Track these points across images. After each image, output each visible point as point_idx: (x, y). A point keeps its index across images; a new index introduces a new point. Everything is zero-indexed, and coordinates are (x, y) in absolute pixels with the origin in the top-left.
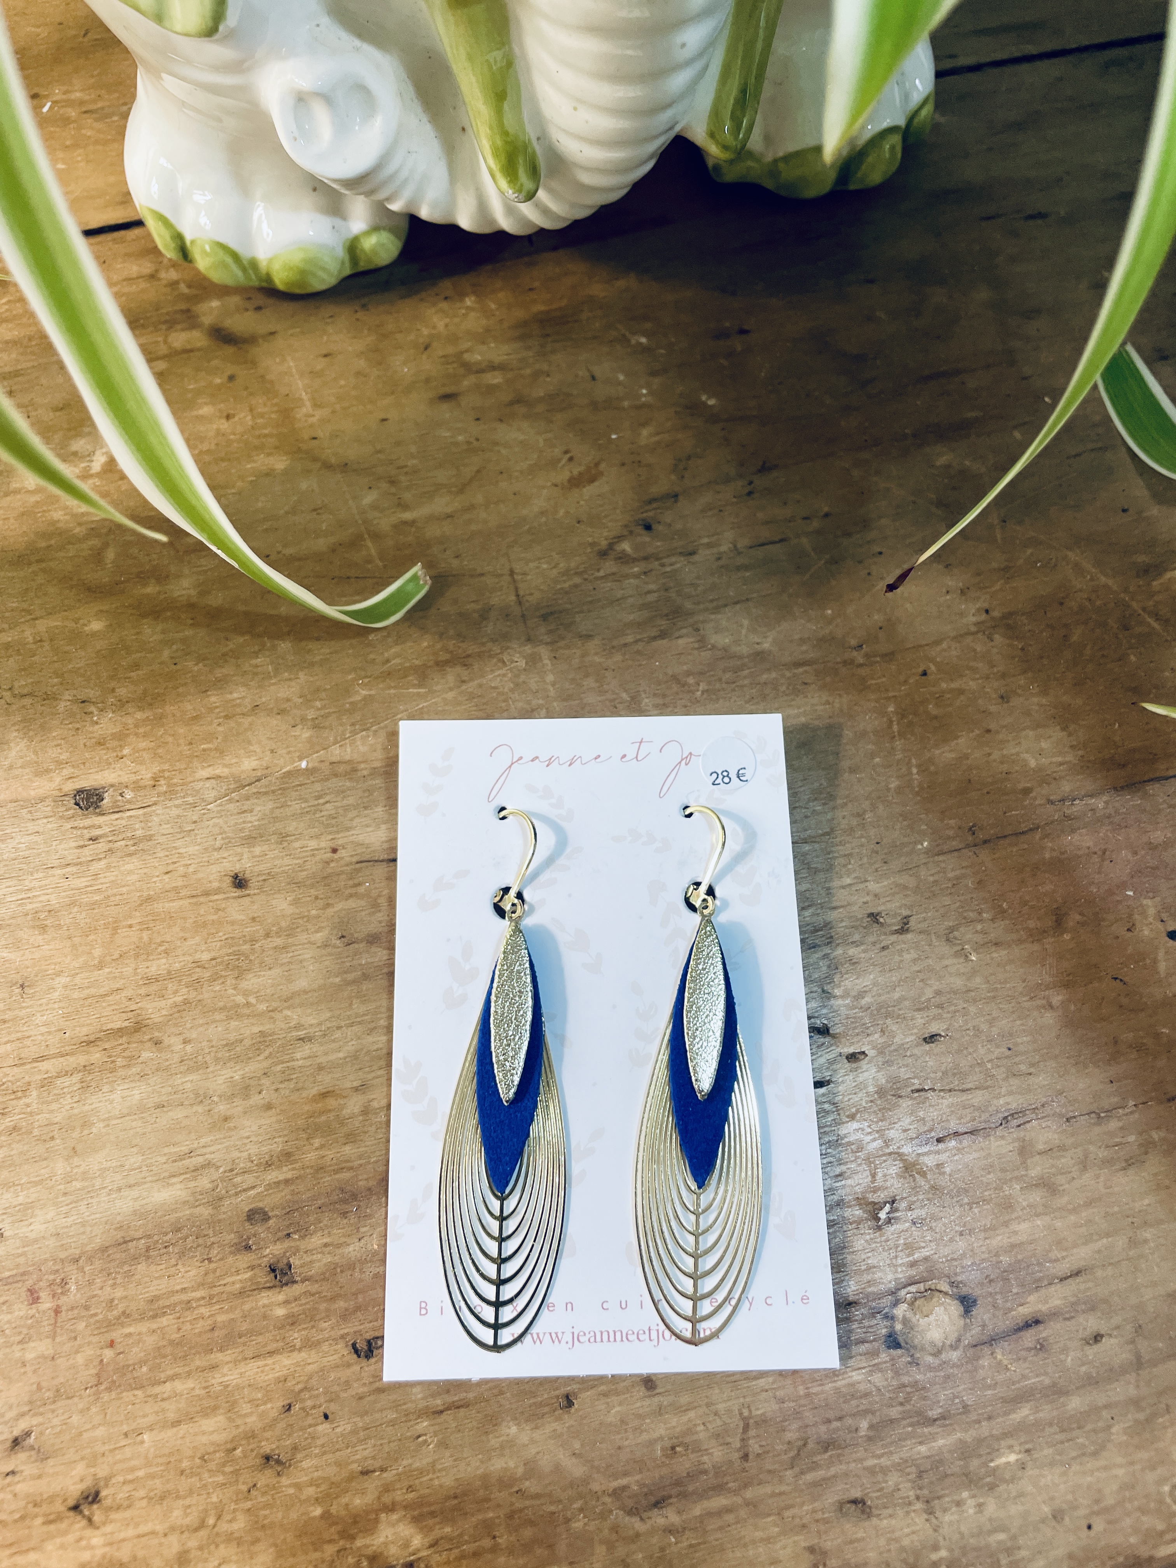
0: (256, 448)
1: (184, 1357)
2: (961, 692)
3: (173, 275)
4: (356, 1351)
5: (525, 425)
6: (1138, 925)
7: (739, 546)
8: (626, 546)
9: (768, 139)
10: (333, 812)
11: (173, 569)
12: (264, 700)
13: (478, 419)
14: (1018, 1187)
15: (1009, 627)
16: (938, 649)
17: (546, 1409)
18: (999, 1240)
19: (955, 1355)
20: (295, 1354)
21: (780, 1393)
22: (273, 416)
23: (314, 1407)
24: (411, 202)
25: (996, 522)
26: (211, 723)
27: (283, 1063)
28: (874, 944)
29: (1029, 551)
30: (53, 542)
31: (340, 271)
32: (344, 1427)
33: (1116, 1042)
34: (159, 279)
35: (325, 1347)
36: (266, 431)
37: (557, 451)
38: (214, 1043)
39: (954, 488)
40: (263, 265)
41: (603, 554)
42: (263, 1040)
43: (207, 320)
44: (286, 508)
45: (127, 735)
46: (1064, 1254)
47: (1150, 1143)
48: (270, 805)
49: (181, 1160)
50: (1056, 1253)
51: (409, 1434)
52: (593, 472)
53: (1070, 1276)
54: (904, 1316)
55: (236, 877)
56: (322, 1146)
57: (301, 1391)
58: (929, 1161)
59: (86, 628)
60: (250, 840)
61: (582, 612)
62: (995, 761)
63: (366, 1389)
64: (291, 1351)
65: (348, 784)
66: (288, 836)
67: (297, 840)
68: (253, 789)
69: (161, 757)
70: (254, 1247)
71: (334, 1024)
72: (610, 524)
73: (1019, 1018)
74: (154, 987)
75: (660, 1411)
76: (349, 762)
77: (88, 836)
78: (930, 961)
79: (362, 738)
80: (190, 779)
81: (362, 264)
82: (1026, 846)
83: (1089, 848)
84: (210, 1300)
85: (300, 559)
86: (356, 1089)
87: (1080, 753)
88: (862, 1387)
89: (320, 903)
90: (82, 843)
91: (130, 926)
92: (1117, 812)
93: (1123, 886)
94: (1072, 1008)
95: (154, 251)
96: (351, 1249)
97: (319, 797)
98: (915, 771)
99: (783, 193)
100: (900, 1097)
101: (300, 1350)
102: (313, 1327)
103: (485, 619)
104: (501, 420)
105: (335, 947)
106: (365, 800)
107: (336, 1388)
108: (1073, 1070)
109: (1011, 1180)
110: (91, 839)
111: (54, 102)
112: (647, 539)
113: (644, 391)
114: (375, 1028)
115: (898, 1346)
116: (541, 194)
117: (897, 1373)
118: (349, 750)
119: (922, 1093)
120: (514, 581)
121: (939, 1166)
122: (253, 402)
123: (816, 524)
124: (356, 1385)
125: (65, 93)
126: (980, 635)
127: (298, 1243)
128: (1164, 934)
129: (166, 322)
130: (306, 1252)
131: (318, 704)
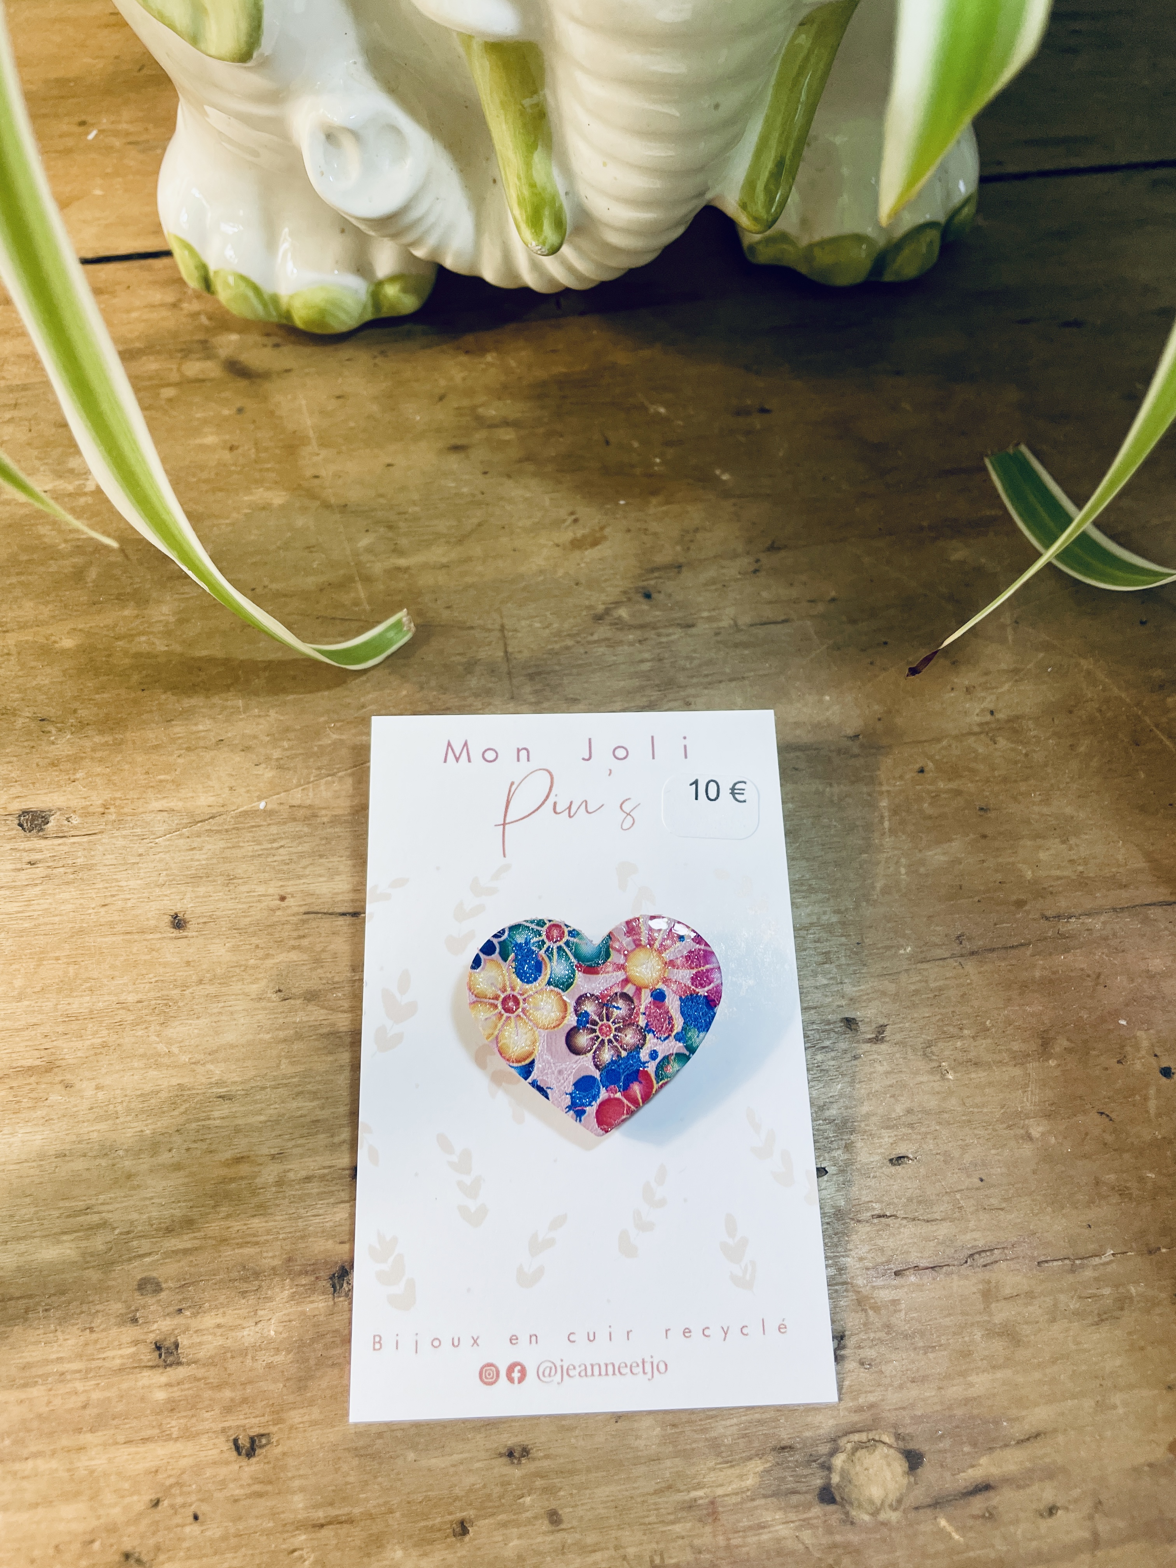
0: (256, 482)
1: (51, 1434)
2: (958, 793)
3: (196, 306)
4: (237, 1448)
5: (533, 483)
6: (1129, 1057)
7: (740, 623)
8: (623, 613)
9: (804, 222)
10: (288, 857)
11: (155, 595)
12: (229, 735)
13: (485, 473)
14: (979, 1334)
15: (1015, 731)
16: (939, 746)
17: (438, 1535)
18: (955, 1391)
19: (894, 1516)
20: (171, 1442)
21: (697, 1542)
22: (278, 451)
23: (184, 1506)
24: (437, 250)
25: (1008, 622)
26: (171, 754)
27: (198, 1120)
28: (845, 1051)
29: (1041, 655)
30: (35, 556)
31: (361, 315)
32: (214, 1531)
33: (1097, 1183)
34: (181, 309)
35: (204, 1440)
36: (269, 466)
37: (563, 513)
38: (128, 1092)
39: (967, 585)
40: (284, 301)
41: (599, 618)
42: (181, 1093)
43: (224, 353)
44: (279, 543)
45: (82, 758)
46: (1024, 1413)
47: (1126, 1297)
48: (222, 844)
49: (76, 1216)
50: (1014, 1412)
51: (284, 1546)
52: (598, 535)
53: (1028, 1439)
54: (842, 1468)
55: (175, 916)
56: (228, 1217)
57: (171, 1486)
58: (885, 1295)
59: (57, 645)
60: (196, 879)
61: (570, 674)
62: (989, 868)
63: (242, 1492)
64: (166, 1441)
65: (306, 829)
66: (235, 878)
67: (245, 883)
68: (206, 826)
69: (115, 784)
70: (140, 1321)
71: (258, 1084)
72: (609, 589)
73: (994, 1147)
74: (74, 1026)
75: (562, 1550)
76: (310, 807)
77: (27, 859)
78: (903, 1075)
79: (326, 783)
80: (141, 810)
81: (385, 310)
82: (1014, 962)
83: (1082, 970)
84: (86, 1375)
85: (285, 596)
86: (273, 1157)
87: (1080, 868)
88: (790, 1544)
89: (260, 953)
90: (19, 866)
91: (57, 959)
92: (1115, 935)
93: (1116, 1014)
94: (1053, 1140)
95: (180, 281)
96: (246, 1333)
97: (274, 841)
98: (903, 871)
99: (815, 278)
100: (859, 1221)
101: (177, 1439)
102: (193, 1416)
103: (469, 673)
104: (509, 476)
105: (269, 1000)
106: (321, 848)
107: (211, 1487)
108: (1049, 1209)
109: (972, 1325)
110: (30, 863)
111: (101, 132)
112: (645, 607)
113: (658, 460)
114: (302, 1092)
115: (832, 1500)
116: (566, 250)
117: (829, 1531)
118: (311, 794)
119: (883, 1220)
120: (504, 637)
121: (895, 1302)
122: (259, 435)
123: (820, 608)
124: (231, 1485)
125: (113, 123)
126: (982, 736)
127: (189, 1321)
128: (1158, 1071)
129: (182, 350)
130: (196, 1332)
131: (286, 744)
